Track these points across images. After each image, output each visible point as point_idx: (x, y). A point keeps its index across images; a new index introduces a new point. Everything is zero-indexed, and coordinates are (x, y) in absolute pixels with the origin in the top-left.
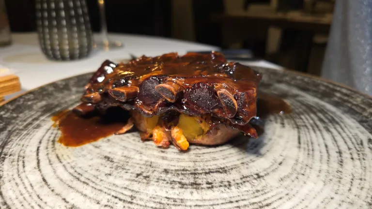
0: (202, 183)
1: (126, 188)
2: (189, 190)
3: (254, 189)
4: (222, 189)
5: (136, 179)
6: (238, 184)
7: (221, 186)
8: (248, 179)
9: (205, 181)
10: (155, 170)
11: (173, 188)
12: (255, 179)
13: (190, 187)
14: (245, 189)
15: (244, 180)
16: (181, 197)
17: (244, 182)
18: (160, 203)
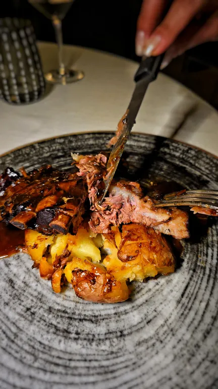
0: (72, 331)
1: (14, 323)
2: (59, 338)
3: (110, 350)
4: (85, 342)
5: (25, 314)
6: (100, 340)
7: (85, 339)
8: (111, 336)
9: (75, 329)
10: (42, 307)
11: (48, 332)
12: (117, 337)
13: (61, 334)
14: (103, 347)
15: (107, 336)
16: (50, 345)
17: (106, 339)
18: (33, 347)
